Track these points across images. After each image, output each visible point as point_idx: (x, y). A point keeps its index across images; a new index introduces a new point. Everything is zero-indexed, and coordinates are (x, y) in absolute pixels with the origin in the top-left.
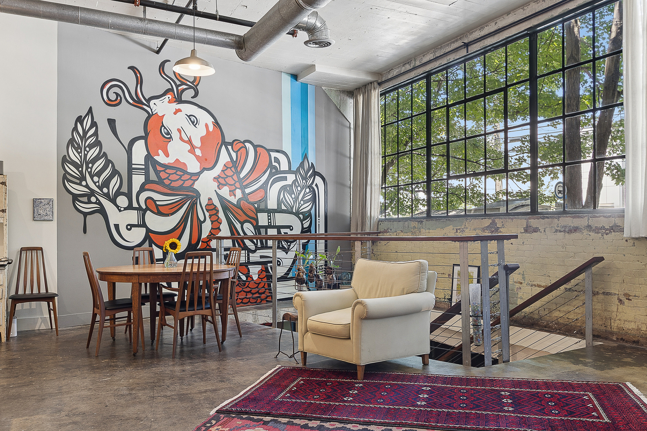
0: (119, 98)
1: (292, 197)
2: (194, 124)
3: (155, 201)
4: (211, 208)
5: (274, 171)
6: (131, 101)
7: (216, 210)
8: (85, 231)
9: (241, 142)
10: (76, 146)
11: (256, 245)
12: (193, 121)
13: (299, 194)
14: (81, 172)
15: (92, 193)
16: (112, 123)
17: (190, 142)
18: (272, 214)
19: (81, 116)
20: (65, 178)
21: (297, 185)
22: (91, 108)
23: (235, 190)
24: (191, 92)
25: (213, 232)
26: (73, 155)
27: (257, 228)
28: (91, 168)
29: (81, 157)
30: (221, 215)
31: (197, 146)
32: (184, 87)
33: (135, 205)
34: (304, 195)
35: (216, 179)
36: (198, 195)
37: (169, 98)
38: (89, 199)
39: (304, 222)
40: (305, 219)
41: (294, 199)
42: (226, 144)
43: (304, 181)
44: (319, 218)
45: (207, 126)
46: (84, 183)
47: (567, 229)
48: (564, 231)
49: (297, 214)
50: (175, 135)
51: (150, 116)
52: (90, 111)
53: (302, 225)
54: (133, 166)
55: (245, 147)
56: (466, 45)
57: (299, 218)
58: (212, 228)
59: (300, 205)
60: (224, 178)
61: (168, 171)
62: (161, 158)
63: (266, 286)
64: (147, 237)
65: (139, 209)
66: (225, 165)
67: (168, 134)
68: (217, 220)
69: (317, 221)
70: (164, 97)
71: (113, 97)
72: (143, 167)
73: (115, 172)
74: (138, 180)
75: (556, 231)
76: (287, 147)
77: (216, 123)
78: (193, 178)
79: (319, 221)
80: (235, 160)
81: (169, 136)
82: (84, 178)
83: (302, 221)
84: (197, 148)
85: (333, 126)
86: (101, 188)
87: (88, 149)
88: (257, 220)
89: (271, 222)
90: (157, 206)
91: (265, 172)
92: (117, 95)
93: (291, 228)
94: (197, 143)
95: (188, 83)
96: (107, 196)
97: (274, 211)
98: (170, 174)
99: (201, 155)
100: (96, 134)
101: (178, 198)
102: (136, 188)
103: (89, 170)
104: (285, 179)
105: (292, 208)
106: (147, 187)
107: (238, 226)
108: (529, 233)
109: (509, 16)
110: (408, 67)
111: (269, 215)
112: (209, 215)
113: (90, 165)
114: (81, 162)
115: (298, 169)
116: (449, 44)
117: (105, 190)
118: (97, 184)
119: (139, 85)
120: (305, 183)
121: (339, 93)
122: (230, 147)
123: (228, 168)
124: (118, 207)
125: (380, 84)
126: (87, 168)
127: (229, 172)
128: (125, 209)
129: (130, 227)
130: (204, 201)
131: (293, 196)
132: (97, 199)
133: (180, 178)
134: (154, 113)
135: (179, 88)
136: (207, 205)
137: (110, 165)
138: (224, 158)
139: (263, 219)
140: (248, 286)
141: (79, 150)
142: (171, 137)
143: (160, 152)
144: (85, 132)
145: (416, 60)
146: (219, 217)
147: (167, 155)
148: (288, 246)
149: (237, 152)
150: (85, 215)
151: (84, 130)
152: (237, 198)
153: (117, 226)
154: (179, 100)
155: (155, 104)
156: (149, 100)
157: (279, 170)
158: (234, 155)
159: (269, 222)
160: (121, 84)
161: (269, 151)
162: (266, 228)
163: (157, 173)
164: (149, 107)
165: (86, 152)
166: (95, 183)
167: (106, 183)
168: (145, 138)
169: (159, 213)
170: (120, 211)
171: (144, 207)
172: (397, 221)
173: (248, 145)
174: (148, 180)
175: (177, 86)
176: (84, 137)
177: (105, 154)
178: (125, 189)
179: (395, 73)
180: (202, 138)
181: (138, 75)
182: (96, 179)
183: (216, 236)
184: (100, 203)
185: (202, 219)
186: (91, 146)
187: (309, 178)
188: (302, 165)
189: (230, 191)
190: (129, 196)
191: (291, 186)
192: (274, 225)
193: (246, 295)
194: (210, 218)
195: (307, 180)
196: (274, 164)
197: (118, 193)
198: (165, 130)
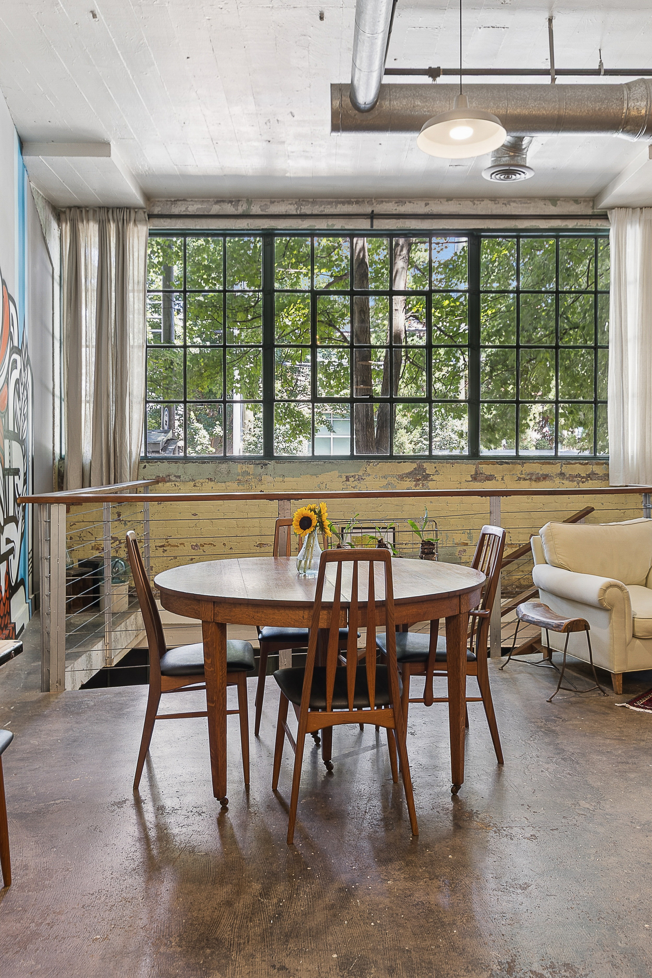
5: (11, 344)
13: (22, 400)
18: (11, 441)
21: (22, 381)
27: (4, 473)
34: (24, 403)
39: (24, 462)
40: (25, 454)
41: (20, 412)
47: (534, 477)
48: (530, 479)
49: (22, 444)
53: (24, 467)
56: (372, 216)
57: (23, 452)
59: (23, 424)
63: (9, 608)
75: (519, 479)
83: (24, 459)
88: (4, 456)
91: (7, 346)
93: (19, 474)
97: (12, 436)
104: (16, 364)
108: (480, 481)
109: (450, 202)
110: (229, 209)
111: (10, 444)
115: (22, 347)
116: (333, 202)
120: (24, 378)
125: (151, 216)
145: (251, 204)
148: (18, 513)
157: (14, 344)
159: (9, 461)
161: (9, 297)
162: (8, 473)
172: (197, 462)
179: (193, 209)
187: (26, 368)
188: (23, 338)
191: (19, 381)
196: (11, 328)
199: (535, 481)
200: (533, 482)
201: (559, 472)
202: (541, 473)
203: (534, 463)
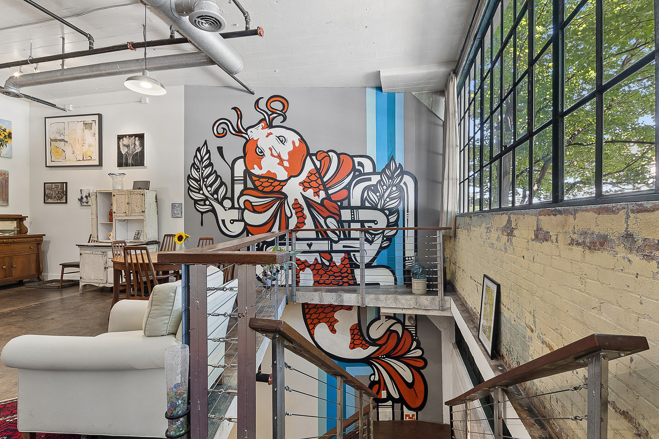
0: (225, 131)
1: (376, 195)
2: (283, 143)
3: (251, 203)
4: (297, 206)
5: (357, 173)
6: (234, 132)
7: (301, 208)
8: (202, 225)
9: (325, 152)
10: (196, 168)
11: (339, 236)
12: (282, 140)
13: (384, 192)
14: (200, 185)
15: (207, 198)
16: (220, 149)
17: (279, 156)
18: (355, 210)
19: (200, 147)
20: (189, 189)
21: (383, 184)
22: (206, 140)
23: (319, 191)
24: (281, 118)
25: (298, 225)
26: (195, 174)
27: (340, 222)
28: (206, 182)
29: (199, 174)
30: (306, 212)
31: (285, 159)
32: (275, 115)
33: (236, 206)
34: (390, 193)
35: (301, 184)
36: (286, 197)
37: (262, 125)
38: (205, 203)
39: (389, 217)
40: (390, 215)
41: (379, 197)
42: (311, 155)
43: (390, 181)
44: (408, 214)
45: (293, 143)
46: (201, 192)
47: (588, 240)
48: (584, 244)
49: (382, 210)
50: (267, 153)
51: (247, 141)
52: (206, 143)
53: (388, 220)
54: (235, 178)
55: (329, 156)
57: (385, 214)
58: (298, 223)
59: (386, 202)
60: (309, 183)
61: (262, 180)
62: (256, 171)
63: (349, 271)
64: (245, 229)
65: (240, 208)
66: (309, 172)
67: (262, 152)
68: (302, 216)
69: (406, 216)
70: (258, 126)
71: (221, 131)
72: (243, 178)
73: (222, 183)
74: (239, 188)
75: (572, 242)
76: (371, 151)
77: (302, 140)
78: (282, 184)
79: (408, 216)
80: (319, 167)
81: (263, 154)
82: (201, 189)
83: (387, 216)
84: (285, 160)
85: (424, 127)
86: (212, 195)
87: (204, 169)
88: (340, 216)
89: (354, 217)
90: (253, 206)
91: (348, 175)
92: (224, 129)
93: (376, 222)
94: (285, 156)
95: (278, 112)
96: (217, 200)
97: (358, 208)
98: (263, 182)
99: (288, 166)
100: (209, 158)
101: (270, 200)
102: (237, 194)
103: (205, 183)
104: (370, 179)
105: (377, 205)
106: (245, 192)
107: (322, 221)
108: (540, 241)
111: (352, 211)
112: (296, 212)
113: (205, 180)
114: (199, 178)
115: (384, 171)
117: (215, 196)
118: (210, 192)
119: (239, 120)
120: (391, 183)
121: (431, 95)
122: (314, 158)
123: (312, 174)
124: (224, 207)
125: (456, 72)
126: (204, 181)
127: (313, 178)
128: (229, 209)
129: (233, 221)
130: (291, 201)
131: (378, 194)
132: (210, 202)
133: (271, 185)
134: (250, 139)
135: (270, 117)
136: (293, 204)
137: (219, 178)
138: (309, 166)
139: (346, 215)
140: (331, 270)
141: (198, 170)
142: (264, 154)
143: (255, 166)
144: (202, 158)
146: (304, 214)
147: (261, 168)
148: (372, 238)
149: (320, 161)
150: (202, 213)
151: (201, 156)
152: (321, 198)
153: (223, 221)
154: (270, 126)
155: (251, 132)
156: (246, 130)
157: (363, 172)
158: (318, 164)
159: (352, 218)
160: (226, 121)
161: (352, 157)
162: (349, 222)
163: (253, 182)
164: (247, 134)
165: (203, 171)
166: (209, 192)
167: (216, 192)
168: (244, 157)
169: (255, 211)
170: (226, 210)
171: (243, 207)
173: (331, 154)
174: (246, 188)
175: (269, 116)
176: (201, 161)
177: (215, 172)
178: (229, 195)
180: (290, 153)
181: (239, 113)
182: (209, 189)
183: (302, 228)
184: (212, 205)
185: (289, 215)
186: (206, 167)
187: (395, 178)
188: (388, 166)
189: (314, 193)
190: (232, 199)
191: (375, 186)
192: (358, 220)
193: (329, 277)
194: (296, 214)
195: (394, 179)
196: (357, 167)
197: (224, 198)
198: (259, 149)
199: (590, 248)
200: (587, 251)
201: (622, 231)
202: (597, 233)
203: (587, 211)
